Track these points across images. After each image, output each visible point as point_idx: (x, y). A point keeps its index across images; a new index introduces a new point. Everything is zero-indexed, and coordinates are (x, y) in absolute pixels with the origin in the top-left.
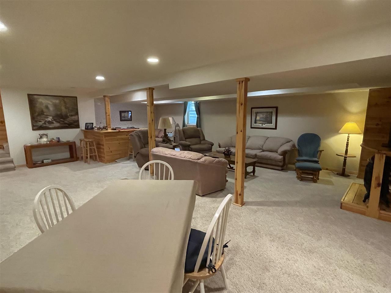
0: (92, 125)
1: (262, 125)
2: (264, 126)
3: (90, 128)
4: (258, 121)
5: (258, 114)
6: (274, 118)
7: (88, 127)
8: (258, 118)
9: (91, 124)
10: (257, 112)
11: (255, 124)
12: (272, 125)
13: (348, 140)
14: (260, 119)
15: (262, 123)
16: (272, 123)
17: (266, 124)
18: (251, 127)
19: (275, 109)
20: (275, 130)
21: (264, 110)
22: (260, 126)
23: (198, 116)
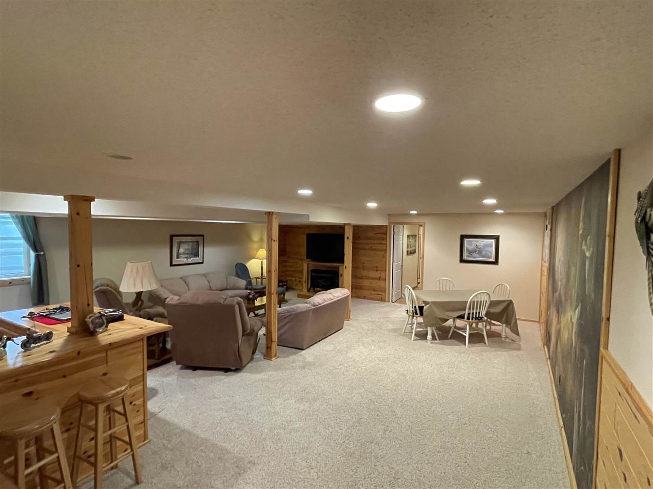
1: (187, 260)
2: (190, 261)
4: (181, 255)
5: (182, 245)
6: (201, 249)
8: (181, 250)
11: (178, 260)
12: (199, 258)
13: (262, 265)
14: (184, 251)
15: (186, 258)
16: (198, 256)
17: (192, 259)
18: (171, 265)
19: (202, 237)
20: (202, 265)
21: (189, 239)
22: (185, 261)
23: (42, 253)
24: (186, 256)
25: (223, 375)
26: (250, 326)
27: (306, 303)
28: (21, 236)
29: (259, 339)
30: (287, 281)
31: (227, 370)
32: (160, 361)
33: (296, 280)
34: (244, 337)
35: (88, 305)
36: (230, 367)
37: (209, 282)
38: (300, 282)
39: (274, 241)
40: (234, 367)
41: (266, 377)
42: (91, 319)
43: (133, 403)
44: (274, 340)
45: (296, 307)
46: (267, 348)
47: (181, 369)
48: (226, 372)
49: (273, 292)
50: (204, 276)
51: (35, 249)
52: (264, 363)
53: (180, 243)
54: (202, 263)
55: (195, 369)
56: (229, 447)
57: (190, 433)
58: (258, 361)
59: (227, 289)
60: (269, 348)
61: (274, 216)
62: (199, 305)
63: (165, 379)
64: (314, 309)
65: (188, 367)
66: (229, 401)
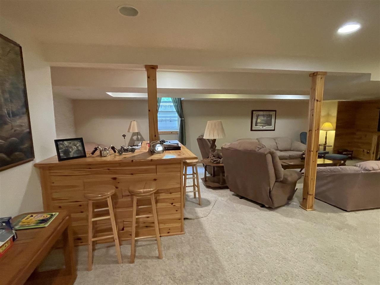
0: (79, 144)
1: (263, 127)
2: (264, 128)
3: (75, 155)
4: (259, 124)
5: (259, 117)
6: (273, 120)
7: (67, 152)
8: (259, 121)
9: (76, 142)
10: (258, 115)
11: (256, 127)
12: (272, 126)
13: (326, 135)
14: (261, 121)
15: (262, 126)
16: (271, 125)
17: (266, 127)
18: (252, 130)
19: (275, 112)
20: (274, 131)
21: (265, 113)
22: (261, 128)
23: (183, 119)
24: (262, 125)
25: (258, 208)
26: (284, 175)
27: (355, 166)
28: (175, 111)
29: (297, 189)
30: (352, 151)
31: (263, 206)
32: (222, 186)
33: (364, 151)
34: (277, 183)
35: (155, 136)
36: (264, 204)
37: (276, 144)
38: (368, 153)
39: (317, 101)
40: (267, 205)
41: (293, 223)
42: (153, 144)
43: (173, 204)
44: (310, 193)
45: (340, 168)
46: (304, 199)
47: (233, 195)
48: (262, 207)
49: (312, 150)
50: (274, 139)
51: (181, 117)
52: (298, 211)
53: (258, 116)
54: (274, 130)
55: (241, 198)
56: (226, 268)
57: (208, 241)
58: (293, 207)
59: (291, 150)
60: (305, 199)
61: (319, 77)
62: (240, 151)
63: (220, 198)
64: (365, 173)
65: (237, 195)
66: (250, 230)
